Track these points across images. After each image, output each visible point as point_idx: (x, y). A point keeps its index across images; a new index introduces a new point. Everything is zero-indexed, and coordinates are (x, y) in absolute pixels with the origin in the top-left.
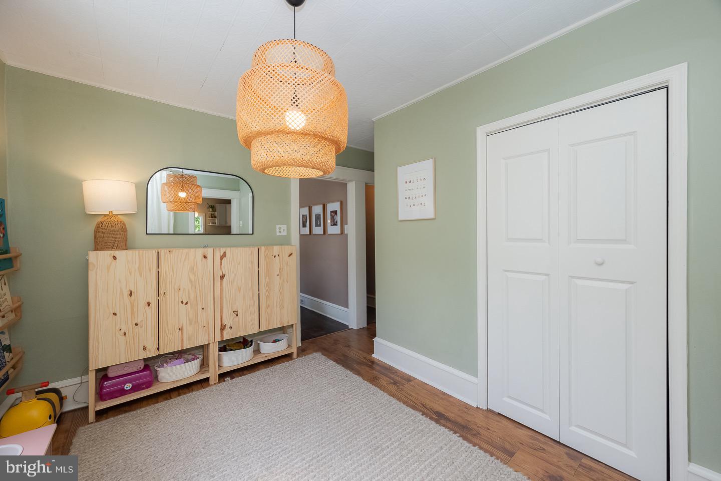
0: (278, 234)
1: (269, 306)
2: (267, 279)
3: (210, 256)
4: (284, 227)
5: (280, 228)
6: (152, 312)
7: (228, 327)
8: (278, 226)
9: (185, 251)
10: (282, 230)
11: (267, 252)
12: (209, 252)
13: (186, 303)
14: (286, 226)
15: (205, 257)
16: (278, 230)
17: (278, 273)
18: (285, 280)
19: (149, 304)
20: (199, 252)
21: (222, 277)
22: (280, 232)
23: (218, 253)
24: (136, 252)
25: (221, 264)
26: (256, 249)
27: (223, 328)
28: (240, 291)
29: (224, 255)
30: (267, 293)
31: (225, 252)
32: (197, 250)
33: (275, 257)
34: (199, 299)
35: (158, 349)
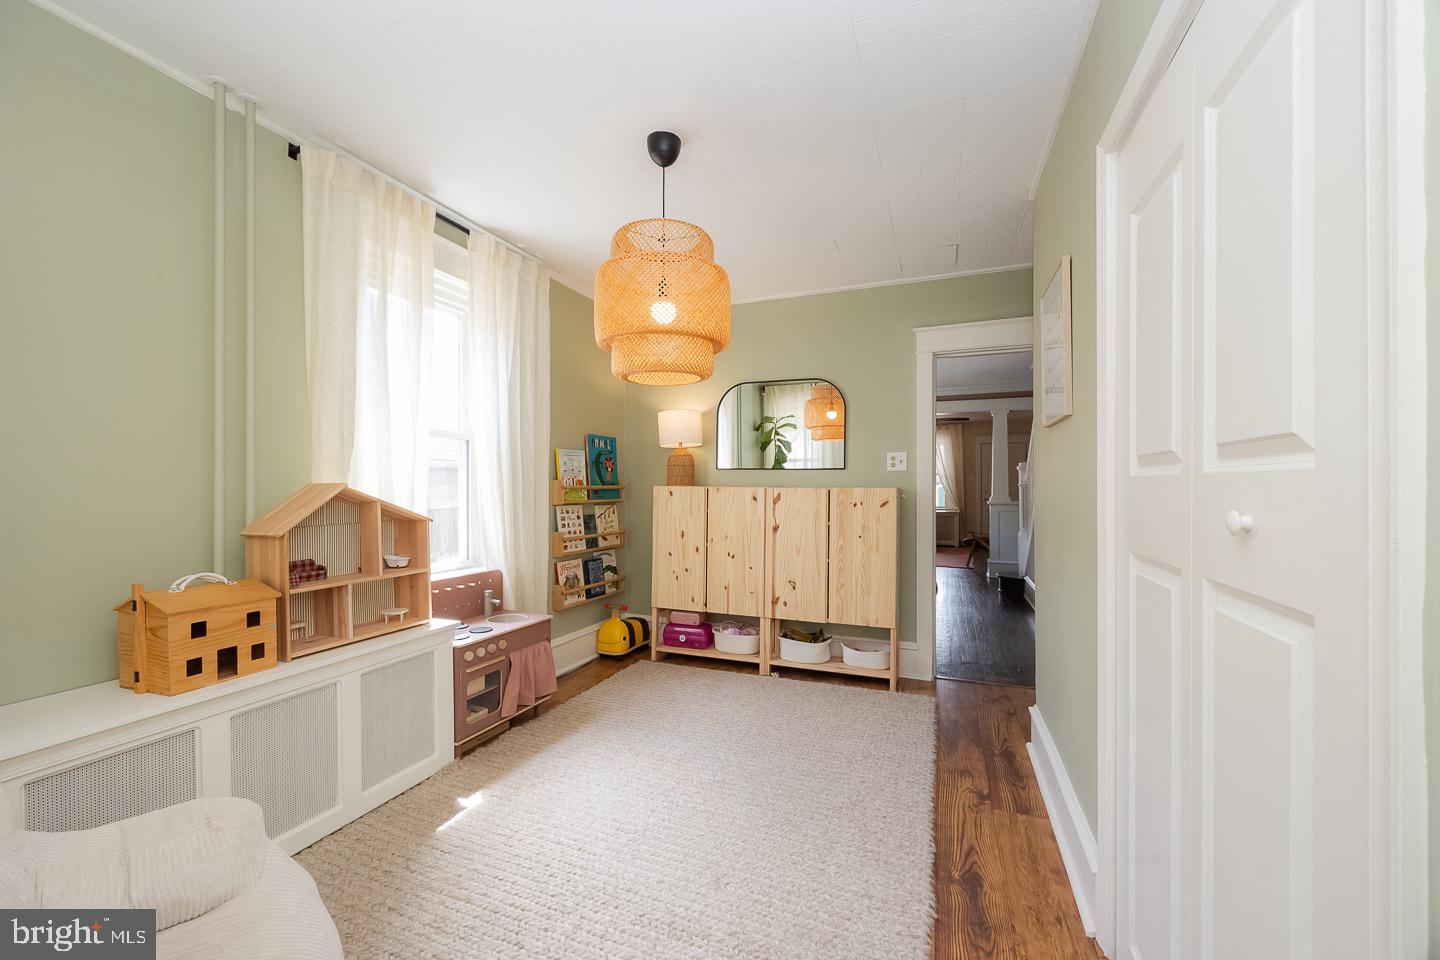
0: (889, 468)
1: (842, 585)
2: (842, 541)
3: (761, 498)
4: (902, 456)
5: (893, 458)
6: (700, 558)
7: (781, 602)
8: (889, 455)
9: (733, 489)
10: (897, 462)
11: (842, 496)
12: (760, 492)
13: (733, 557)
14: (905, 454)
15: (755, 499)
16: (889, 462)
17: (859, 533)
18: (874, 548)
19: (697, 550)
20: (748, 492)
21: (776, 529)
22: (893, 465)
23: (772, 493)
24: (701, 490)
25: (774, 508)
26: (824, 492)
27: (775, 601)
28: (798, 553)
29: (777, 499)
30: (841, 564)
31: (779, 494)
32: (746, 489)
33: (855, 505)
34: (747, 554)
35: (706, 605)
